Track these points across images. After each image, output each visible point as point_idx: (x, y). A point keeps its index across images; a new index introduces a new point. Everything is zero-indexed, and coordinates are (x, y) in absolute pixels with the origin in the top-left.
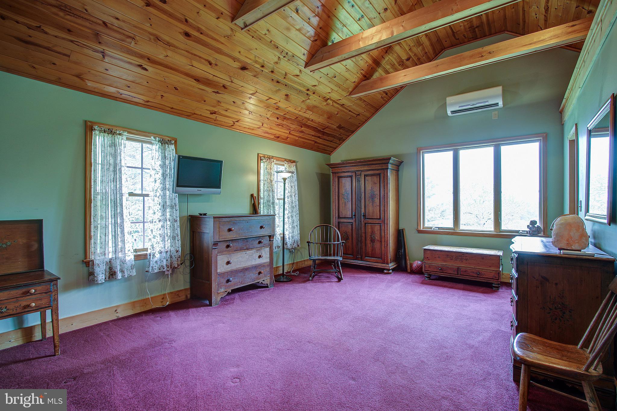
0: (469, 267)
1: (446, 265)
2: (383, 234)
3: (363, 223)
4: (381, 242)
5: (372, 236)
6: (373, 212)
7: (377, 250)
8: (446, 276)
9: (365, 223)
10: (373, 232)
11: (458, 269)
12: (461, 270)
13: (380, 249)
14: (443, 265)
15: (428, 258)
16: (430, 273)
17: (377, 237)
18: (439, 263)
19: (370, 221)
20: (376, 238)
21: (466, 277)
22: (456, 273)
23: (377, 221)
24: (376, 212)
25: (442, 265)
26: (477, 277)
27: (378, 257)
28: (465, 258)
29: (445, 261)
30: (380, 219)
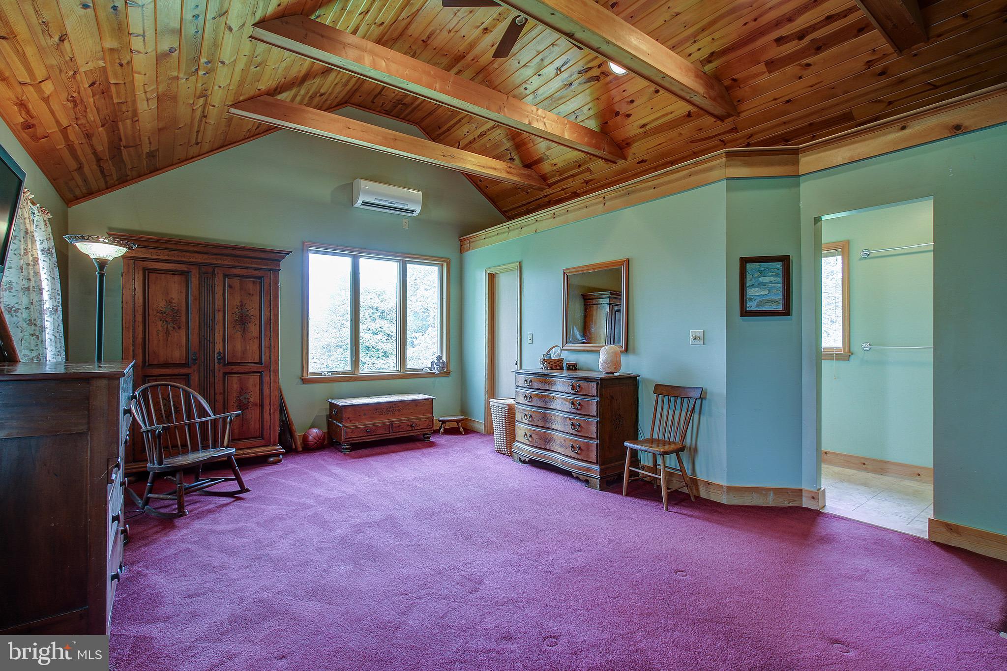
0: (402, 420)
1: (375, 423)
2: (268, 391)
3: (219, 375)
4: (262, 406)
5: (242, 398)
6: (244, 352)
7: (253, 423)
8: (373, 440)
9: (225, 374)
10: (243, 390)
11: (391, 425)
12: (394, 425)
13: (259, 421)
14: (371, 424)
15: (348, 418)
16: (353, 440)
17: (254, 398)
18: (365, 423)
19: (236, 368)
20: (252, 400)
21: (398, 434)
22: (387, 432)
23: (255, 368)
24: (251, 351)
25: (369, 424)
26: (412, 430)
27: (255, 436)
28: (397, 409)
29: (372, 418)
30: (260, 362)
